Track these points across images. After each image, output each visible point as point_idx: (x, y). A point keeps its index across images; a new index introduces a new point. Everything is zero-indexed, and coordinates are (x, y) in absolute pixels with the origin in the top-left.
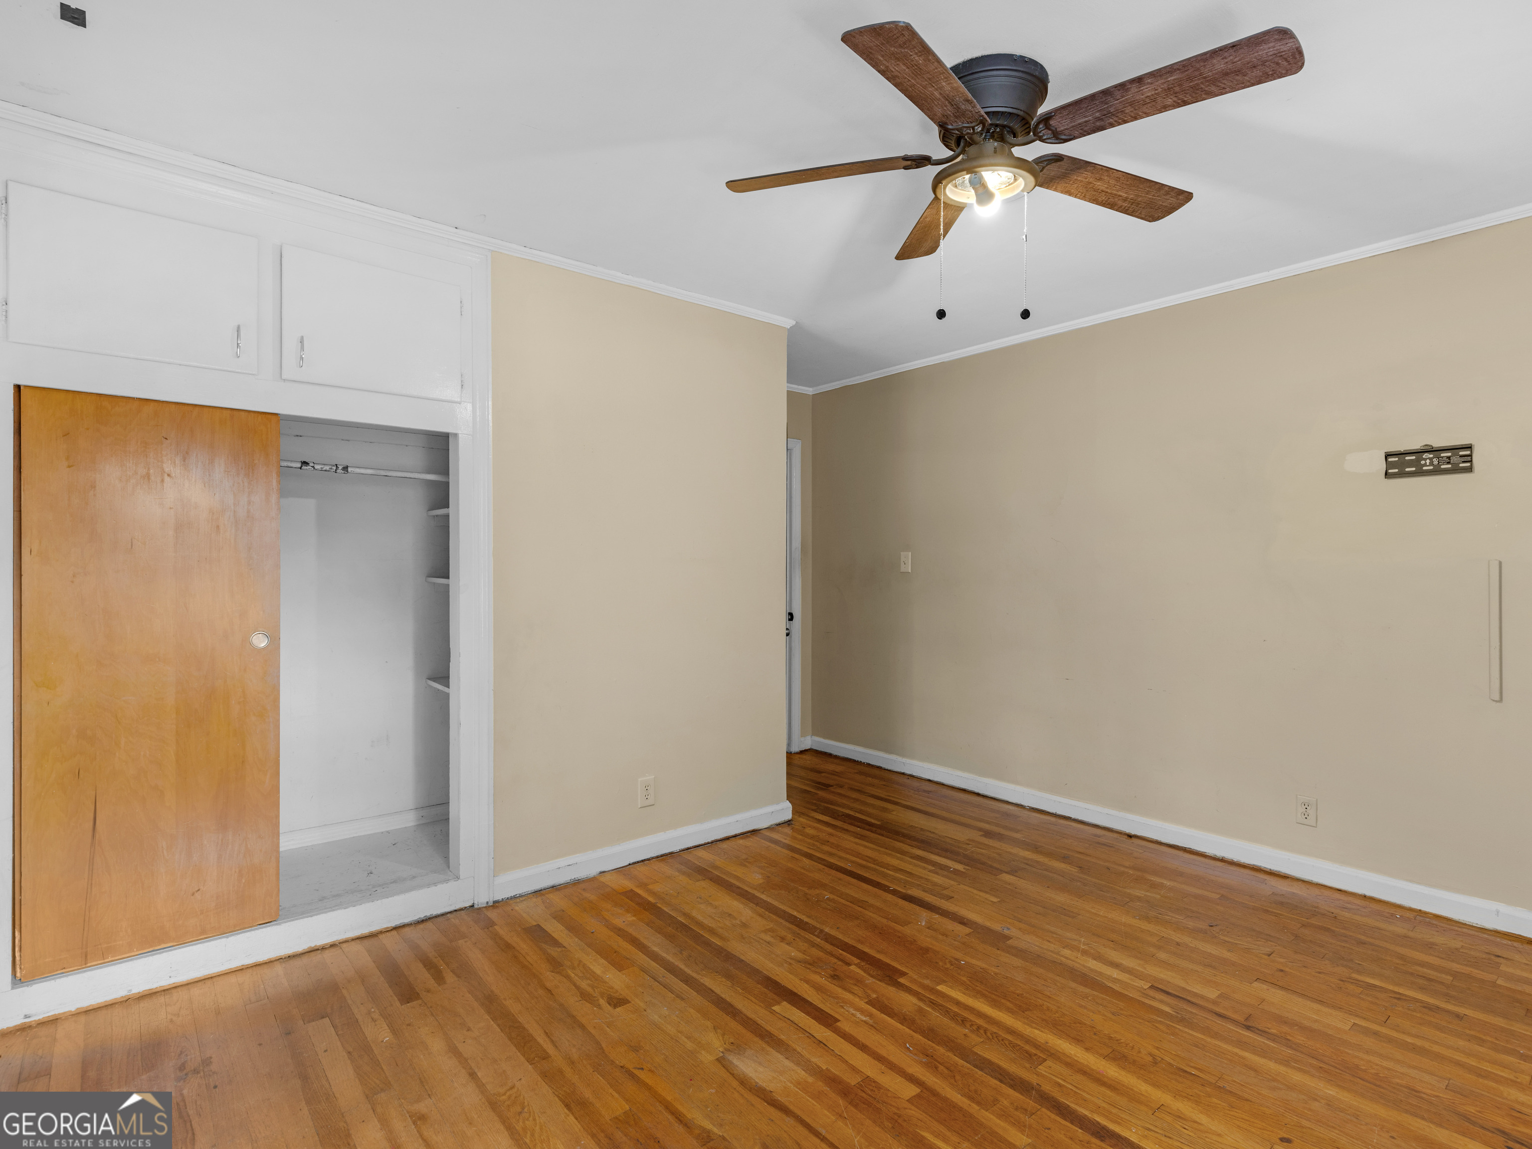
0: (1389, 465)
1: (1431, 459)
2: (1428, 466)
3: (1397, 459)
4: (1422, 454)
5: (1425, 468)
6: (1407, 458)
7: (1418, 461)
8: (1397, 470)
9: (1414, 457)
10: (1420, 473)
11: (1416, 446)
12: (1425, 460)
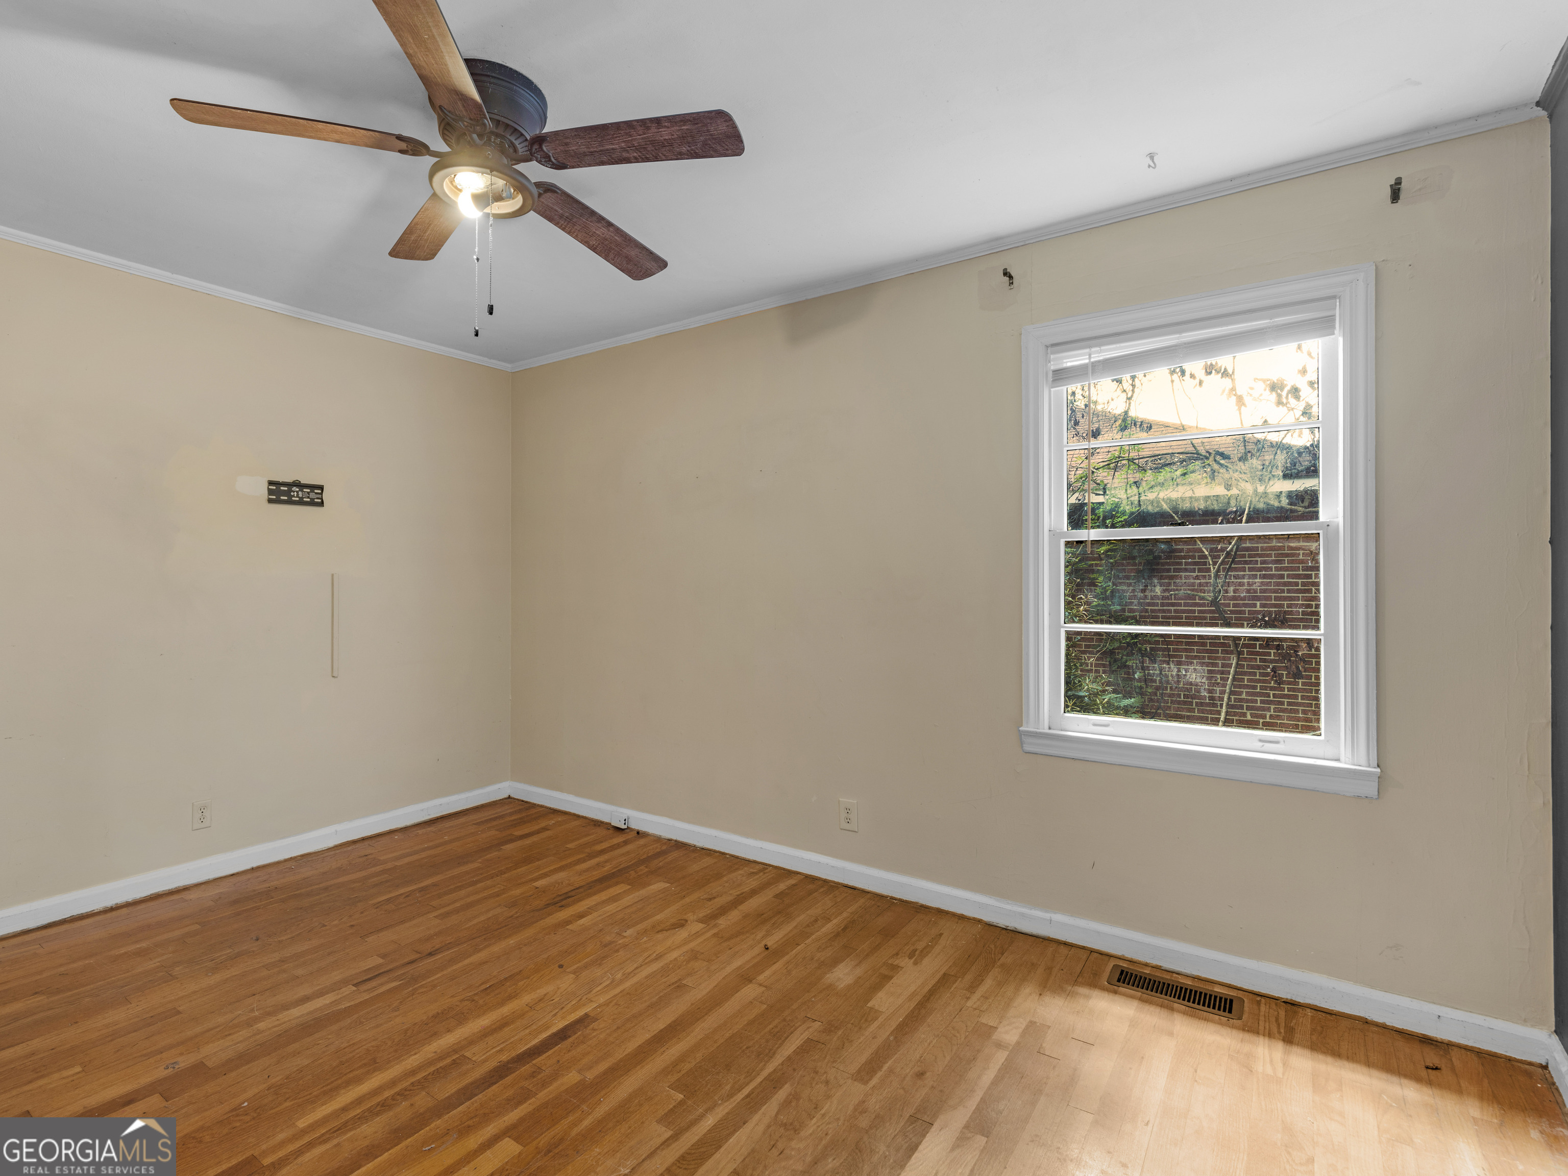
0: (270, 492)
1: (297, 492)
2: (295, 497)
3: (275, 488)
4: (292, 486)
5: (293, 499)
6: (282, 488)
7: (290, 491)
8: (274, 497)
9: (286, 489)
10: (290, 502)
11: (289, 479)
12: (294, 492)
